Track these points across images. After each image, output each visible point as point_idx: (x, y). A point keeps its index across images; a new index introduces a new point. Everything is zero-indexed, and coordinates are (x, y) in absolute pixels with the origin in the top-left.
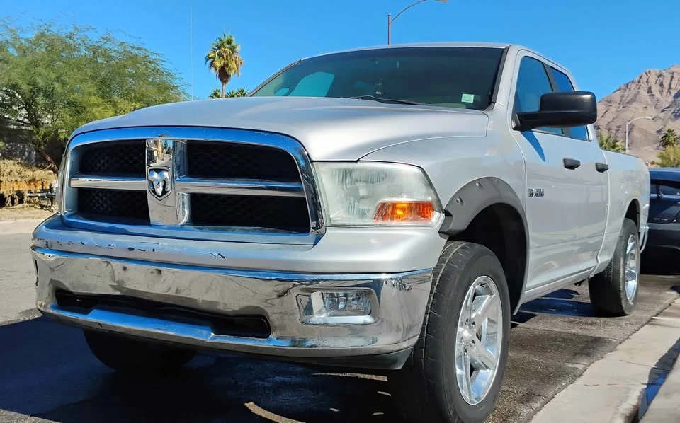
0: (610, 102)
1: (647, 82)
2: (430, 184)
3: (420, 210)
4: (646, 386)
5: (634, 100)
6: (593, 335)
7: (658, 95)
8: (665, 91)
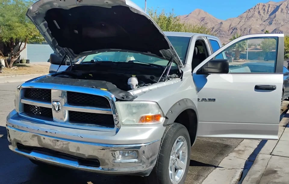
0: (241, 17)
1: (258, 8)
2: (160, 108)
3: (155, 118)
4: (243, 170)
5: (252, 17)
6: (225, 143)
7: (262, 14)
8: (266, 13)
